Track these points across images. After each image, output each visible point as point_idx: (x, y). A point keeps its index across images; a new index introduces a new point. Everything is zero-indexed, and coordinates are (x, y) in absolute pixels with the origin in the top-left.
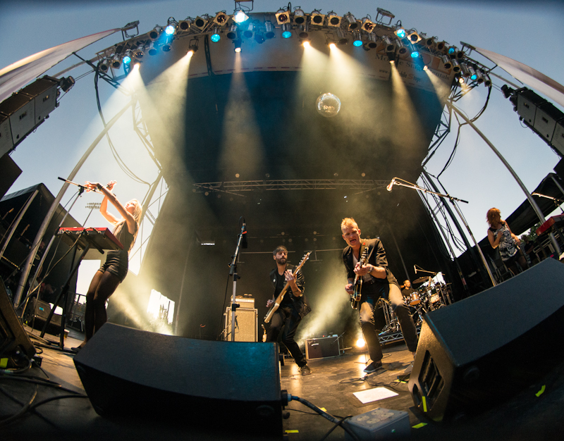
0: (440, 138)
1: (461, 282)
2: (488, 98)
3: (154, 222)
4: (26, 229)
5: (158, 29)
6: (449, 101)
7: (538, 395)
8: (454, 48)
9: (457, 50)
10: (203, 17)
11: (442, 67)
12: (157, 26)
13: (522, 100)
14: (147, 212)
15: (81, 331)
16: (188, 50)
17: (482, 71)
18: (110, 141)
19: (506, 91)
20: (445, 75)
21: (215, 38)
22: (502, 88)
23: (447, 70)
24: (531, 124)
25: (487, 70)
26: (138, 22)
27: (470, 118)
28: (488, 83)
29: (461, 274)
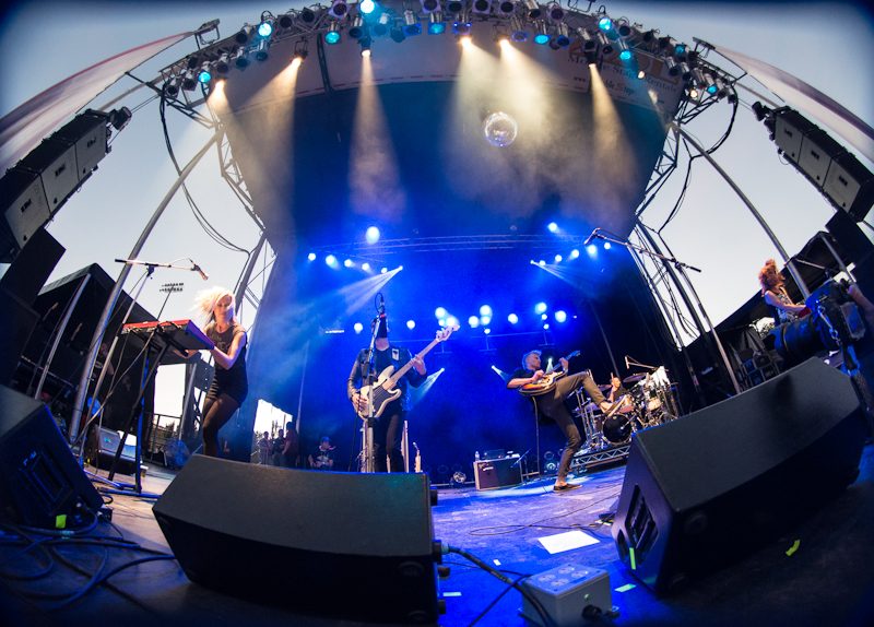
0: (662, 176)
1: (692, 381)
2: (733, 120)
3: (257, 305)
4: (77, 330)
5: (247, 30)
6: (676, 123)
7: (789, 553)
8: (684, 46)
9: (687, 50)
10: (313, 9)
11: (665, 74)
12: (246, 25)
13: (781, 125)
14: (246, 292)
15: (164, 466)
16: (294, 58)
17: (724, 81)
18: (187, 194)
19: (760, 111)
20: (670, 85)
21: (333, 37)
22: (753, 107)
23: (673, 79)
24: (795, 159)
25: (731, 79)
26: (218, 21)
27: (706, 148)
28: (734, 99)
29: (691, 370)
